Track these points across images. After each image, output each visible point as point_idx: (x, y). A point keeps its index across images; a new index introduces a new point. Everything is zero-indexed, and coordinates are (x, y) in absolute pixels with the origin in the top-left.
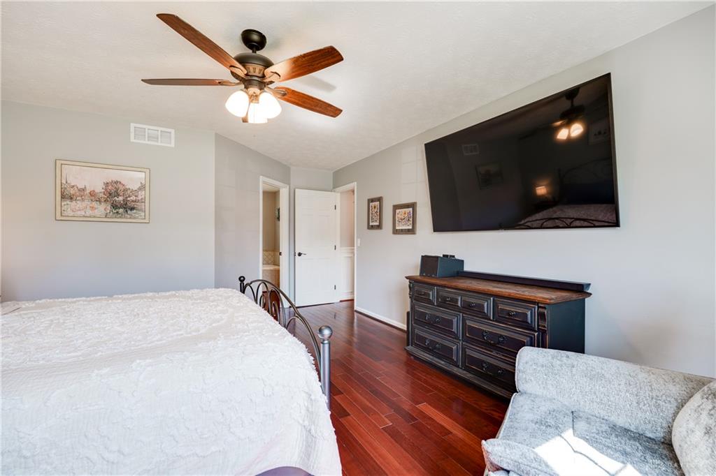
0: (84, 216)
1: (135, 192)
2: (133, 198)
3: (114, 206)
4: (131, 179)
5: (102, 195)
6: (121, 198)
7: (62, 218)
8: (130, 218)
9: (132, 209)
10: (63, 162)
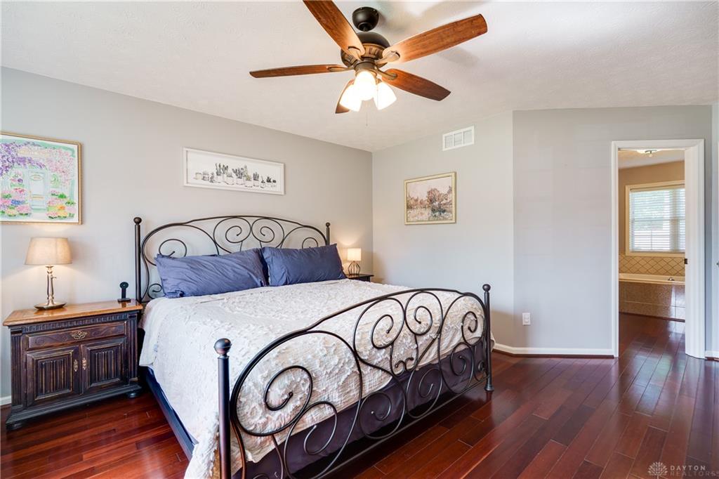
0: (418, 221)
1: (445, 197)
2: (444, 202)
3: (433, 211)
4: (442, 186)
5: (426, 202)
6: (437, 203)
7: (408, 223)
8: (443, 220)
9: (444, 211)
10: (407, 181)
